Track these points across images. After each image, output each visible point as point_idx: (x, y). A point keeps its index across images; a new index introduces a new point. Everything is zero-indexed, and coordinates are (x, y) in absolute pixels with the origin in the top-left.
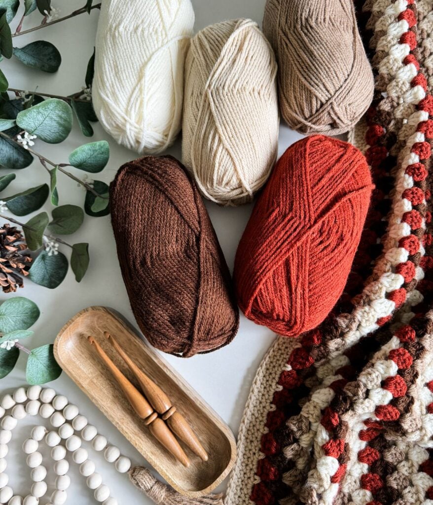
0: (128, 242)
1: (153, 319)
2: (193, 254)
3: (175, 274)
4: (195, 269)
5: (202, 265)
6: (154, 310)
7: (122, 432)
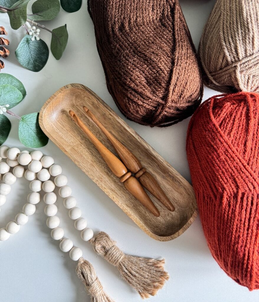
0: (106, 10)
1: (130, 79)
2: (167, 22)
3: (151, 38)
4: (170, 36)
5: (176, 33)
6: (132, 71)
7: (101, 188)
